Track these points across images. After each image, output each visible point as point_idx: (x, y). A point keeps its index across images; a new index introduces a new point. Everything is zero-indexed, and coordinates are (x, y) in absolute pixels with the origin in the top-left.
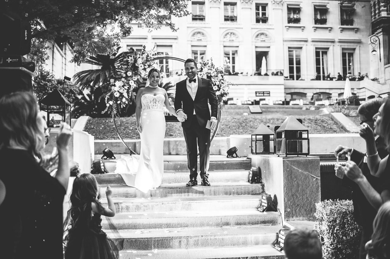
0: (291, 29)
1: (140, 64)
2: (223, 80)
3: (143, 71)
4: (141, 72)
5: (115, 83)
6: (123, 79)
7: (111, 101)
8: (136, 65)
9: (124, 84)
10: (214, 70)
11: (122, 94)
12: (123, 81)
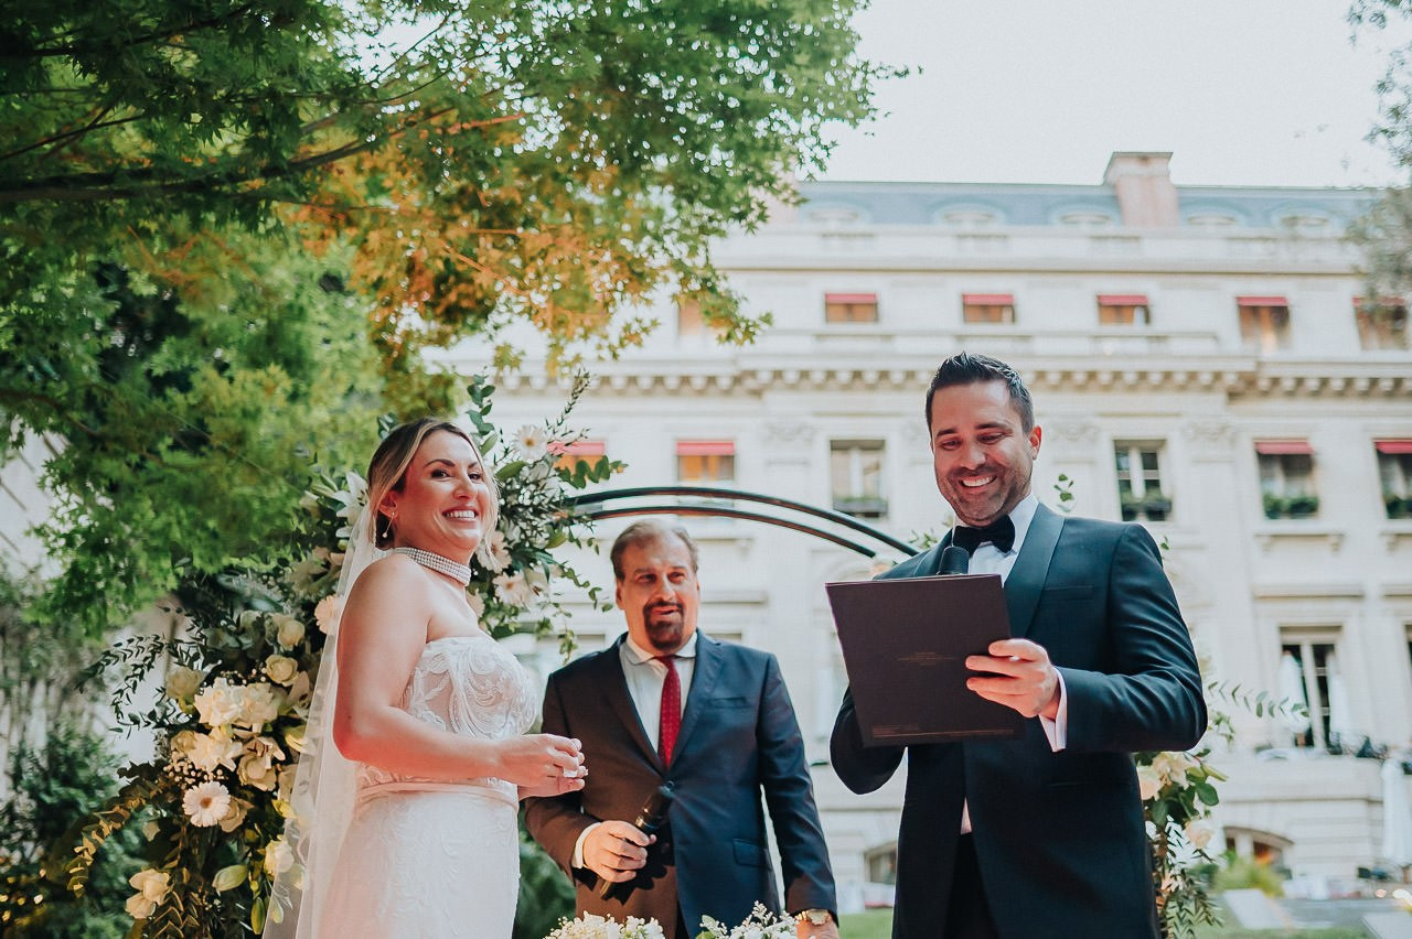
0: (1281, 545)
5: (200, 703)
6: (280, 668)
7: (159, 865)
9: (285, 704)
11: (267, 808)
12: (281, 685)
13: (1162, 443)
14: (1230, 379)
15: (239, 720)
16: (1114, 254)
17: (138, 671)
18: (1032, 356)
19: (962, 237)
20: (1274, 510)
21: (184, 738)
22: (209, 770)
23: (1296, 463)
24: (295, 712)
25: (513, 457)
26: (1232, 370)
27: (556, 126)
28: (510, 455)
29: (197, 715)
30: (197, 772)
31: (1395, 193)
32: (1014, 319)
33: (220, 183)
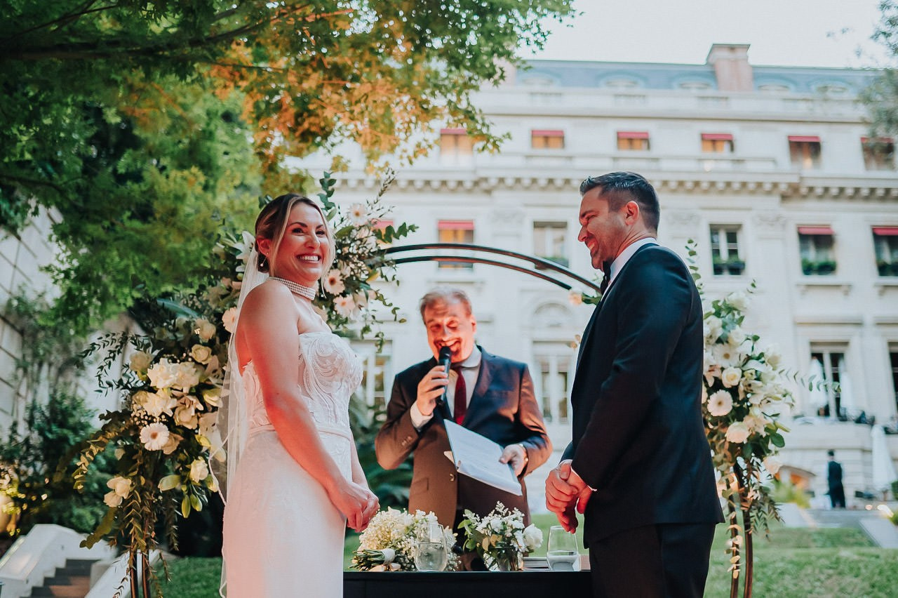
0: (812, 291)
2: (759, 357)
5: (151, 374)
6: (200, 353)
9: (203, 376)
11: (192, 439)
12: (201, 364)
13: (739, 226)
14: (783, 188)
15: (175, 385)
16: (712, 108)
17: (112, 355)
18: (659, 171)
19: (617, 96)
20: (808, 269)
21: (141, 396)
22: (157, 415)
23: (823, 240)
24: (209, 380)
25: (346, 223)
26: (785, 181)
27: (372, 17)
28: (345, 222)
29: (149, 381)
30: (149, 417)
31: (890, 72)
32: (649, 147)
33: (163, 50)
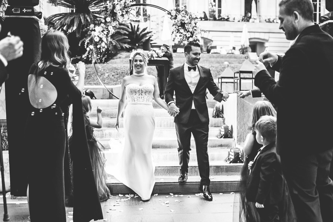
1: (119, 10)
2: (196, 27)
3: (121, 17)
4: (119, 18)
5: (95, 29)
6: (102, 25)
7: (91, 45)
8: (115, 11)
9: (103, 29)
10: (188, 17)
15: (99, 30)
22: (96, 35)
